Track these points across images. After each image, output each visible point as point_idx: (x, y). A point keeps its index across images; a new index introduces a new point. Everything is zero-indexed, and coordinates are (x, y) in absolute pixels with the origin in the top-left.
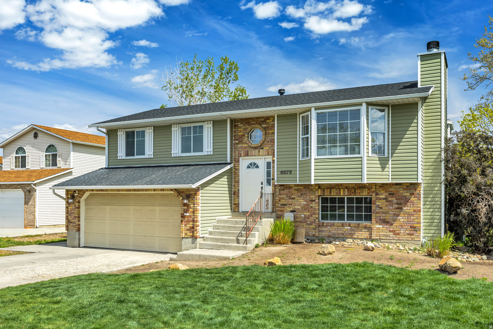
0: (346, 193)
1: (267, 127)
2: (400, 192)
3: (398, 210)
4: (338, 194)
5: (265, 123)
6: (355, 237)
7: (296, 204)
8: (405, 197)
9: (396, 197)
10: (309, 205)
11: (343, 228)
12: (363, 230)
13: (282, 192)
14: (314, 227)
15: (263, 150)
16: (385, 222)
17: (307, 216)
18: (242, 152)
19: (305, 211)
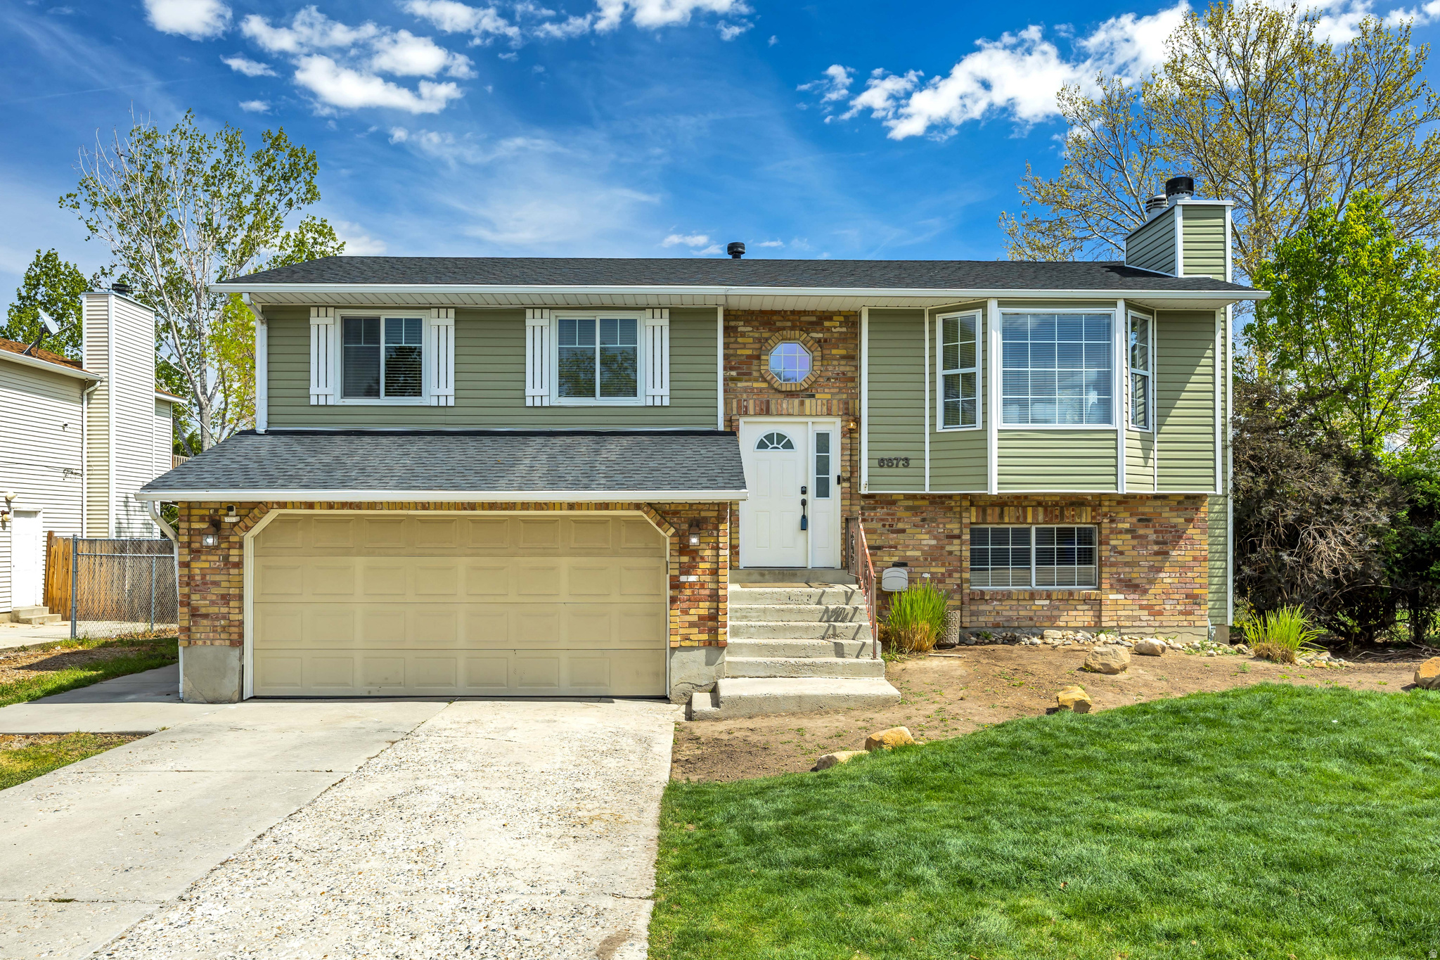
0: (1041, 518)
1: (826, 341)
2: (1164, 515)
3: (1160, 558)
4: (1021, 520)
5: (818, 328)
6: (1062, 624)
7: (907, 546)
8: (1175, 527)
9: (1154, 526)
10: (943, 548)
11: (1031, 603)
12: (1079, 607)
13: (869, 515)
14: (958, 603)
15: (814, 401)
16: (1129, 586)
17: (939, 575)
18: (751, 402)
19: (934, 564)
